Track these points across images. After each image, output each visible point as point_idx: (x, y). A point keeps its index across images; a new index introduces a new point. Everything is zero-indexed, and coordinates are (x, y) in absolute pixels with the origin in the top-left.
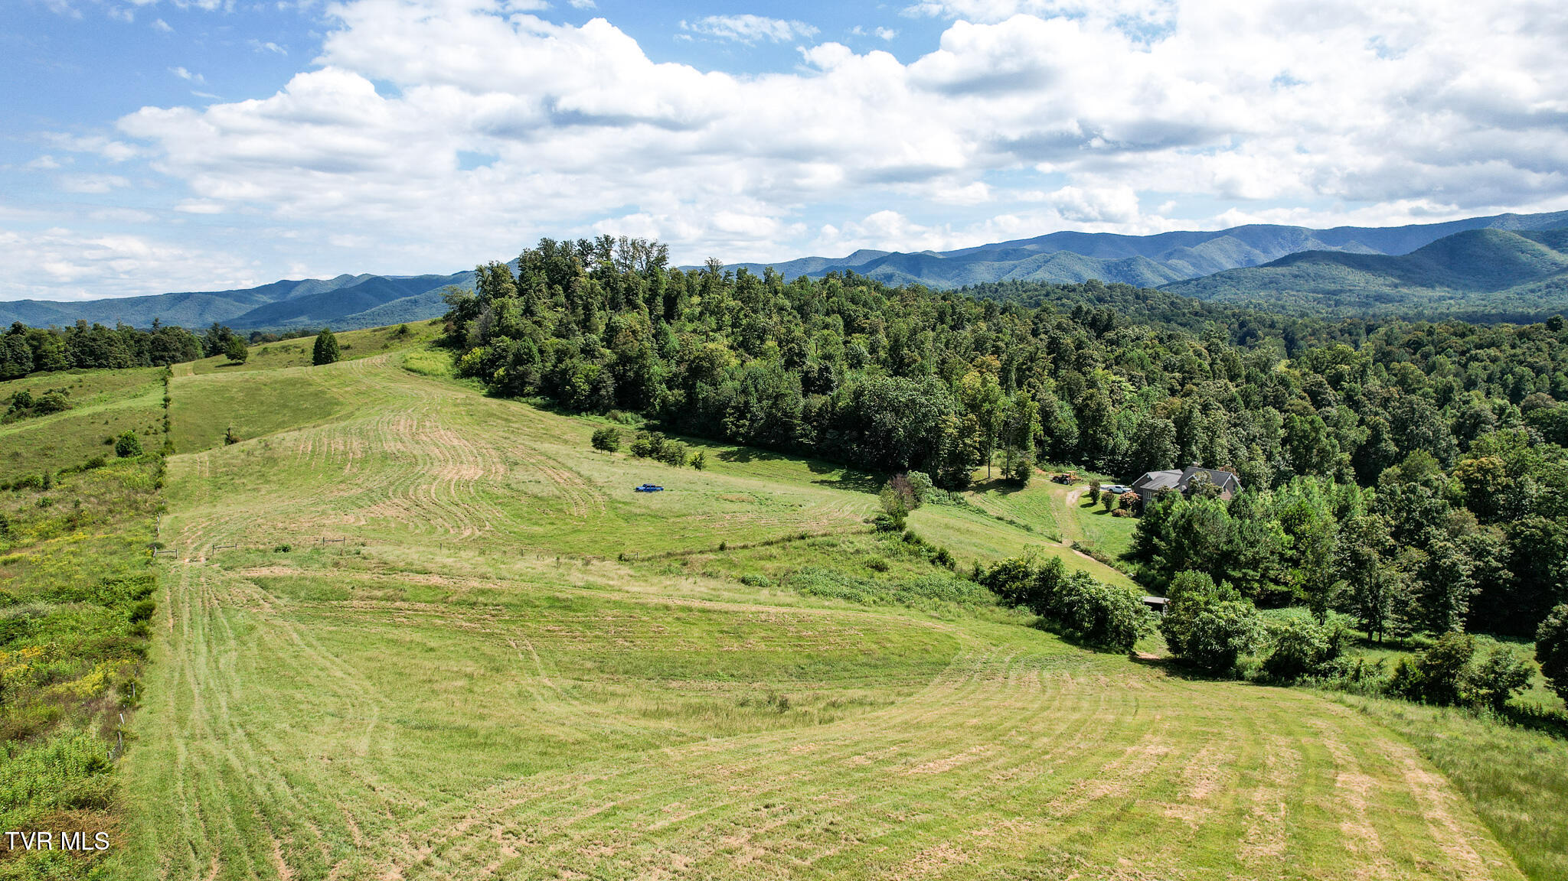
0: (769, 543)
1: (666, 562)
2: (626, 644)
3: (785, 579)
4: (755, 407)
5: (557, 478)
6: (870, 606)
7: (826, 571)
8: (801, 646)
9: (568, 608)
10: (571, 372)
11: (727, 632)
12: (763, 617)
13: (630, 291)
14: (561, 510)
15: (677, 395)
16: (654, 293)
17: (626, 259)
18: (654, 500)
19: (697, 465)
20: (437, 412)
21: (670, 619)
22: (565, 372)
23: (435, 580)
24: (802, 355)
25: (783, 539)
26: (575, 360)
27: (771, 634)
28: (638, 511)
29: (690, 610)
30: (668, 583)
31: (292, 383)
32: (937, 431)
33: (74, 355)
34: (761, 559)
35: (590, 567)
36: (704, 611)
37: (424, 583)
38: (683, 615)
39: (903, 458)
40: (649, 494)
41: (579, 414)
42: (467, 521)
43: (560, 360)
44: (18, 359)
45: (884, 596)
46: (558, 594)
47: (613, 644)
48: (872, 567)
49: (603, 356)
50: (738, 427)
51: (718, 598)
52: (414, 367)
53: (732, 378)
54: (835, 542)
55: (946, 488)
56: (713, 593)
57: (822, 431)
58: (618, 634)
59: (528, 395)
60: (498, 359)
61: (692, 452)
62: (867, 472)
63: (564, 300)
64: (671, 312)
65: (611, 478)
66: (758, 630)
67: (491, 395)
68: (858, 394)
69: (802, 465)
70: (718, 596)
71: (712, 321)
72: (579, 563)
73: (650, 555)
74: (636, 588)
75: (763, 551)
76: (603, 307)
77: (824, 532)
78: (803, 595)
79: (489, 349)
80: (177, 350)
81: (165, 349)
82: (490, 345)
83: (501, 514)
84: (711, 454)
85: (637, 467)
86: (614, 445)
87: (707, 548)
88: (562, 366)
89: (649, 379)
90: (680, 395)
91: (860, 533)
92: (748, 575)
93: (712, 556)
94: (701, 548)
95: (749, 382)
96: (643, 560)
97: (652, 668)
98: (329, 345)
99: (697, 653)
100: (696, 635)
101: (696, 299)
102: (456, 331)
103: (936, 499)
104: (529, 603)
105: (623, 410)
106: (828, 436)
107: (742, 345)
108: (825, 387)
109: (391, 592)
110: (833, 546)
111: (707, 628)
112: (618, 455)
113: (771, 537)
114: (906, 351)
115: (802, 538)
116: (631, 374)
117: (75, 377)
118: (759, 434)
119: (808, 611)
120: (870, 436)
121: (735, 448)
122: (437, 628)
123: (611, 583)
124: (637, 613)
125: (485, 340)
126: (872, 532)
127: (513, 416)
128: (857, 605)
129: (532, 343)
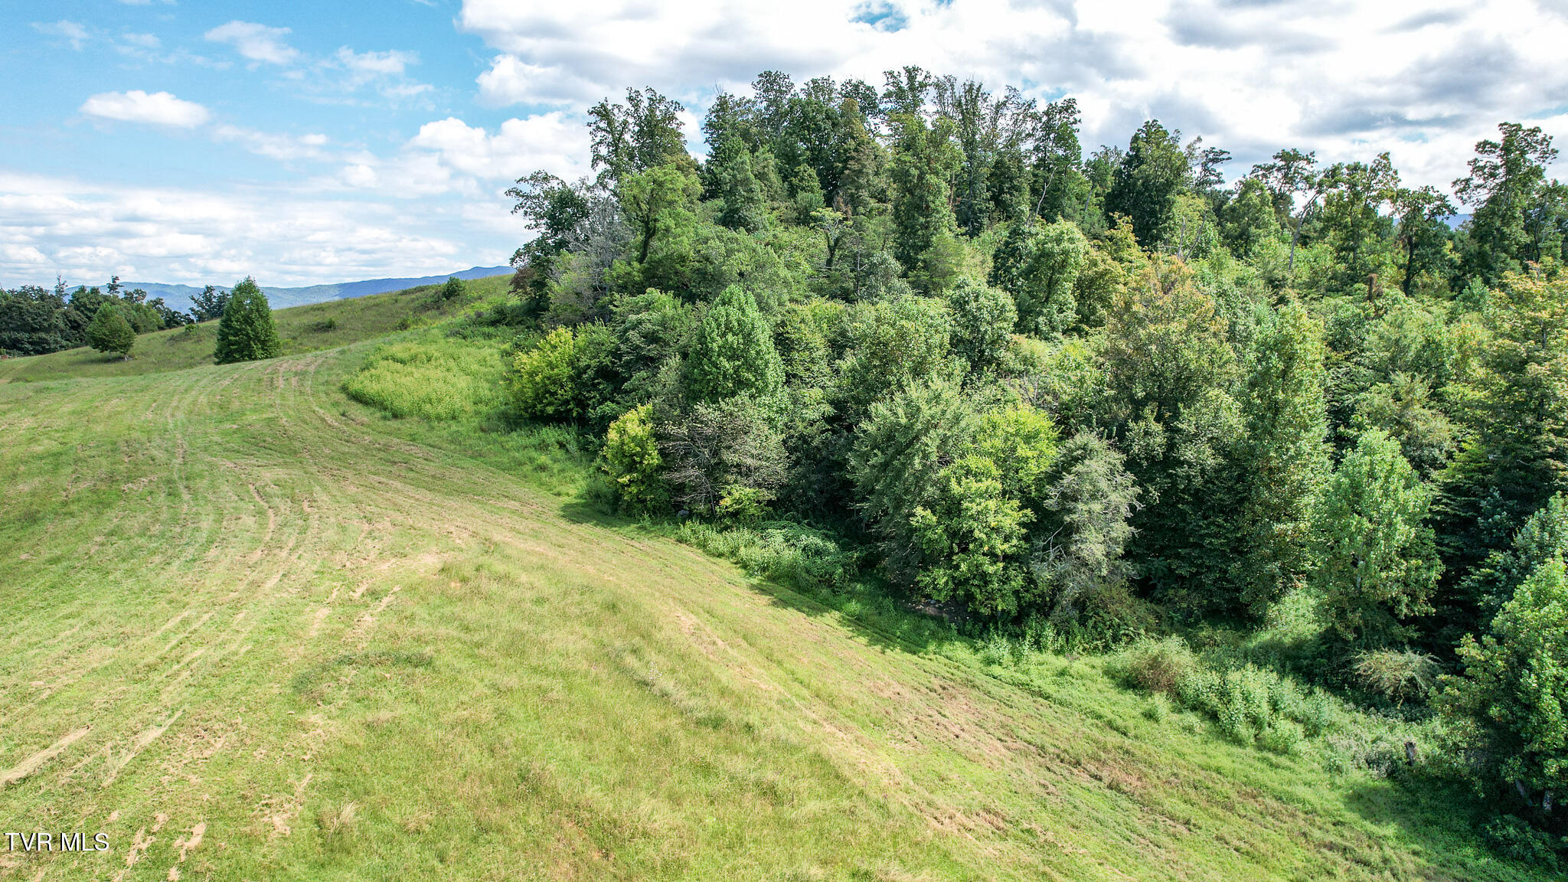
60: (630, 371)
102: (537, 284)
125: (595, 301)
129: (753, 313)
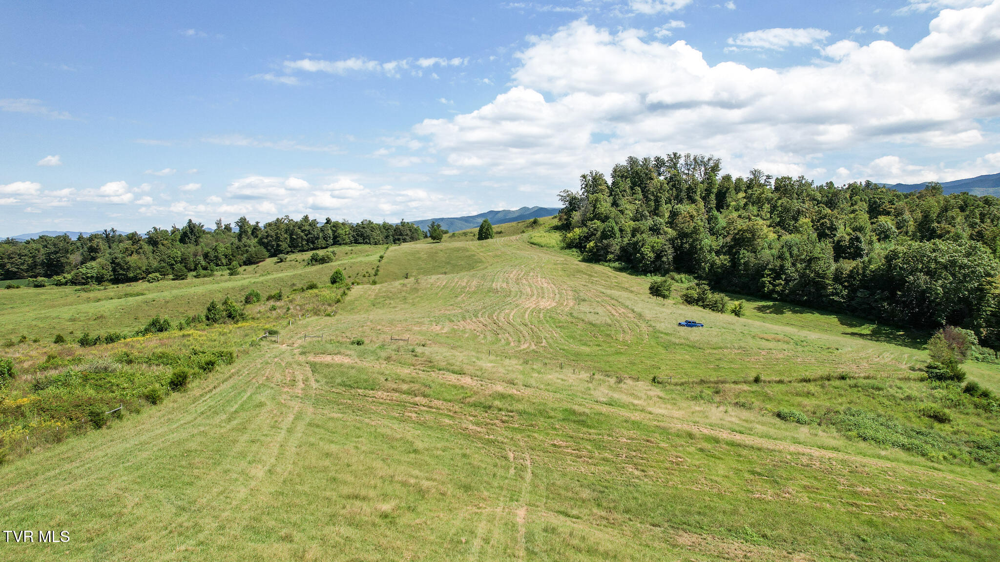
0: (807, 381)
1: (698, 389)
2: (637, 473)
3: (826, 419)
4: (790, 270)
5: (613, 312)
6: (939, 462)
7: (873, 415)
8: (857, 506)
9: (583, 423)
10: (640, 244)
11: (759, 474)
12: (805, 460)
13: (691, 190)
14: (609, 335)
15: (723, 260)
16: (708, 191)
17: (689, 170)
18: (694, 334)
19: (737, 313)
20: (541, 267)
21: (692, 449)
22: (636, 243)
23: (466, 381)
24: (833, 228)
25: (822, 378)
26: (644, 235)
27: (816, 484)
28: (677, 341)
29: (717, 441)
30: (698, 408)
31: (458, 250)
32: (981, 291)
33: (353, 236)
34: (798, 394)
35: (622, 385)
36: (732, 444)
37: (455, 382)
38: (707, 446)
39: (940, 316)
40: (690, 329)
41: (645, 275)
42: (528, 338)
43: (633, 236)
44: (325, 238)
45: (957, 452)
46: (576, 408)
47: (621, 470)
48: (930, 416)
49: (666, 233)
50: (774, 286)
51: (750, 432)
52: (535, 242)
53: (770, 248)
54: (880, 385)
55: (992, 347)
56: (745, 424)
57: (853, 290)
58: (630, 459)
59: (610, 261)
60: (591, 236)
61: (734, 304)
62: (899, 328)
63: (641, 197)
64: (721, 204)
65: (659, 315)
66: (798, 476)
67: (584, 260)
68: (890, 258)
69: (833, 319)
70: (751, 429)
71: (754, 209)
72: (612, 381)
73: (683, 380)
74: (660, 410)
75: (800, 387)
76: (669, 201)
77: (867, 375)
78: (849, 438)
79: (585, 229)
80: (407, 235)
81: (401, 234)
82: (586, 226)
83: (557, 334)
84: (749, 307)
85: (682, 309)
86: (667, 293)
87: (741, 379)
88: (635, 239)
89: (701, 249)
90: (725, 260)
91: (908, 379)
92: (785, 410)
93: (746, 387)
94: (734, 378)
95: (785, 249)
96: (676, 384)
97: (661, 510)
98: (487, 229)
99: (720, 496)
100: (721, 472)
101: (741, 195)
102: (566, 220)
103: (980, 356)
104: (543, 413)
105: (679, 272)
106: (859, 294)
107: (778, 224)
108: (857, 254)
109: (416, 387)
110: (879, 389)
111: (735, 465)
112: (669, 302)
113: (808, 375)
114: (935, 224)
115: (843, 378)
116: (687, 246)
117: (351, 248)
118: (792, 291)
119: (859, 459)
120: (901, 296)
121: (771, 303)
122: (441, 428)
123: (636, 402)
124: (656, 437)
125: (583, 223)
126: (922, 380)
127: (596, 273)
128: (921, 459)
129: (614, 224)
